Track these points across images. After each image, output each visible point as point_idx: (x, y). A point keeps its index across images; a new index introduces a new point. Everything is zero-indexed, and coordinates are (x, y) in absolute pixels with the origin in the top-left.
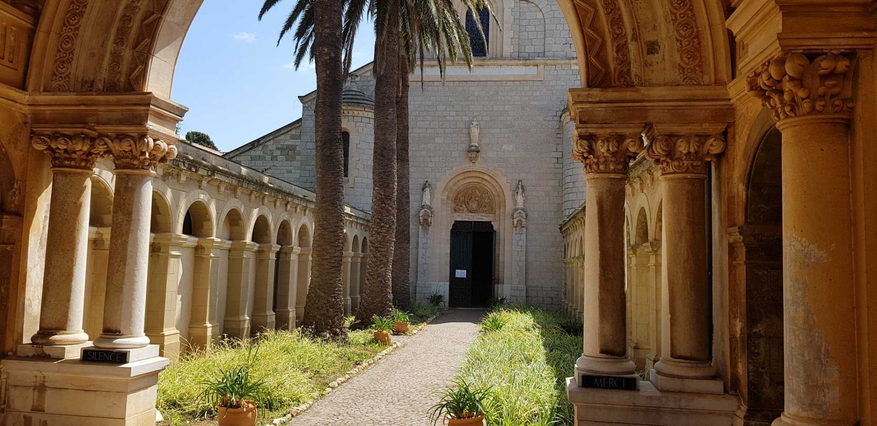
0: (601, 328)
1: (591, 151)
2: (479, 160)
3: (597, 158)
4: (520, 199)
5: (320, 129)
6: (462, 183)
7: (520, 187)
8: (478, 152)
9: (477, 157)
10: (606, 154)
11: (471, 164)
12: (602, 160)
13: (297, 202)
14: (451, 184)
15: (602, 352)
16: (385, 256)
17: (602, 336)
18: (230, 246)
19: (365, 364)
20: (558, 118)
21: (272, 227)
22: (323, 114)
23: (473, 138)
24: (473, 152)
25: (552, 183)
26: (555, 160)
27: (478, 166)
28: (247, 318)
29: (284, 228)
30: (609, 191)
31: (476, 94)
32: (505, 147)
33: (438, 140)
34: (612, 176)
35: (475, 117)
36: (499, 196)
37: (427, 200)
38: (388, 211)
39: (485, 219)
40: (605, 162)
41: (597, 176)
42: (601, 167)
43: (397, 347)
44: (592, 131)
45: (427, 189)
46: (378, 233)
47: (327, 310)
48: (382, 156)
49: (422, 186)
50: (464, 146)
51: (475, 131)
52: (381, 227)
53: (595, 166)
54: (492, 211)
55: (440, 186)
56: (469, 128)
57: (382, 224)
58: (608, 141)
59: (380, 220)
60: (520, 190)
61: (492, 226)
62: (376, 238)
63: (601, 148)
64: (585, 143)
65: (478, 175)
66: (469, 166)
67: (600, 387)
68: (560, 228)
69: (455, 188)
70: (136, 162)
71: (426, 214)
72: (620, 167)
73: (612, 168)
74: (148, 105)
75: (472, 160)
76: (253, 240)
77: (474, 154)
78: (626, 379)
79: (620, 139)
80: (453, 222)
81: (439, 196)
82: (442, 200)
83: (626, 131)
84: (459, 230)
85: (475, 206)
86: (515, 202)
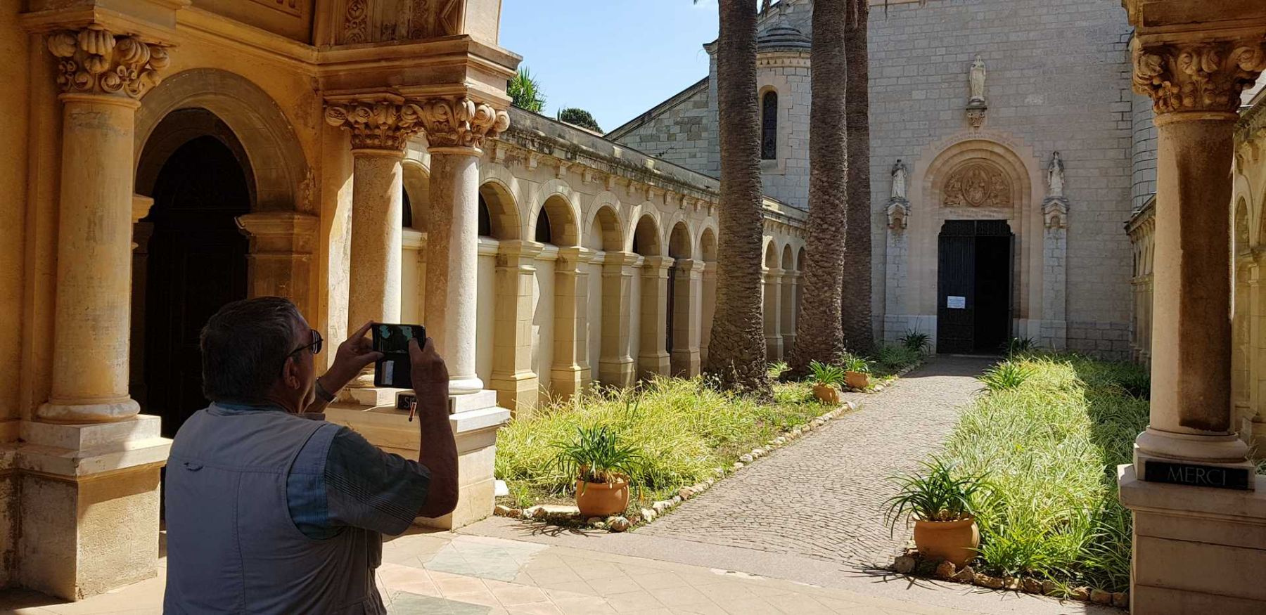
0: (1182, 382)
1: (1167, 73)
2: (986, 122)
3: (1179, 85)
4: (1056, 182)
5: (724, 84)
6: (957, 160)
7: (1056, 162)
8: (984, 109)
9: (982, 118)
10: (1195, 78)
11: (972, 130)
12: (1187, 89)
13: (696, 195)
14: (938, 164)
15: (1184, 423)
16: (829, 274)
17: (1184, 396)
18: (603, 259)
19: (796, 431)
20: (1123, 47)
21: (661, 231)
22: (728, 61)
23: (975, 88)
24: (976, 110)
25: (1111, 154)
26: (1119, 117)
27: (984, 132)
28: (631, 360)
29: (679, 234)
30: (1202, 144)
31: (980, 17)
32: (1029, 99)
33: (917, 95)
34: (1208, 116)
35: (979, 53)
36: (1019, 178)
37: (899, 189)
38: (834, 206)
39: (996, 215)
40: (1195, 93)
41: (1177, 118)
42: (1187, 102)
43: (849, 409)
44: (1168, 37)
45: (900, 173)
46: (819, 240)
47: (741, 352)
48: (824, 122)
49: (891, 168)
50: (960, 103)
51: (978, 77)
52: (824, 231)
53: (1174, 101)
54: (1007, 203)
55: (920, 167)
56: (968, 73)
57: (825, 226)
58: (1199, 55)
59: (822, 219)
60: (1057, 168)
61: (1009, 227)
62: (817, 248)
63: (1186, 68)
64: (1154, 60)
65: (984, 146)
66: (971, 134)
67: (1179, 482)
68: (1127, 228)
69: (946, 169)
70: (454, 137)
71: (898, 211)
72: (1223, 99)
73: (1207, 101)
74: (465, 53)
75: (975, 123)
76: (635, 250)
77: (977, 114)
78: (1229, 470)
79: (1223, 48)
80: (943, 223)
81: (918, 184)
82: (924, 189)
83: (1236, 35)
84: (951, 234)
85: (978, 195)
86: (1048, 187)
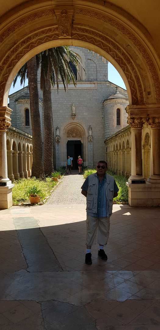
0: (136, 168)
1: (133, 122)
2: (76, 118)
3: (135, 124)
4: (90, 132)
6: (70, 127)
7: (90, 128)
8: (75, 116)
10: (137, 123)
11: (73, 120)
14: (66, 128)
15: (137, 175)
17: (136, 171)
20: (102, 103)
23: (73, 111)
24: (73, 116)
25: (101, 126)
26: (102, 118)
27: (75, 121)
30: (138, 133)
31: (74, 94)
32: (84, 114)
33: (60, 111)
34: (139, 129)
36: (83, 131)
37: (58, 133)
39: (79, 140)
40: (137, 125)
41: (135, 129)
45: (58, 130)
46: (48, 146)
49: (56, 128)
50: (70, 114)
51: (74, 108)
53: (134, 126)
54: (81, 137)
55: (62, 128)
56: (72, 107)
57: (49, 143)
58: (138, 119)
59: (48, 141)
60: (90, 129)
61: (81, 142)
62: (47, 148)
63: (136, 121)
65: (76, 124)
67: (136, 183)
68: (104, 142)
69: (67, 129)
73: (139, 126)
74: (5, 110)
78: (143, 181)
80: (67, 141)
82: (63, 133)
84: (69, 144)
85: (74, 135)
86: (89, 133)
